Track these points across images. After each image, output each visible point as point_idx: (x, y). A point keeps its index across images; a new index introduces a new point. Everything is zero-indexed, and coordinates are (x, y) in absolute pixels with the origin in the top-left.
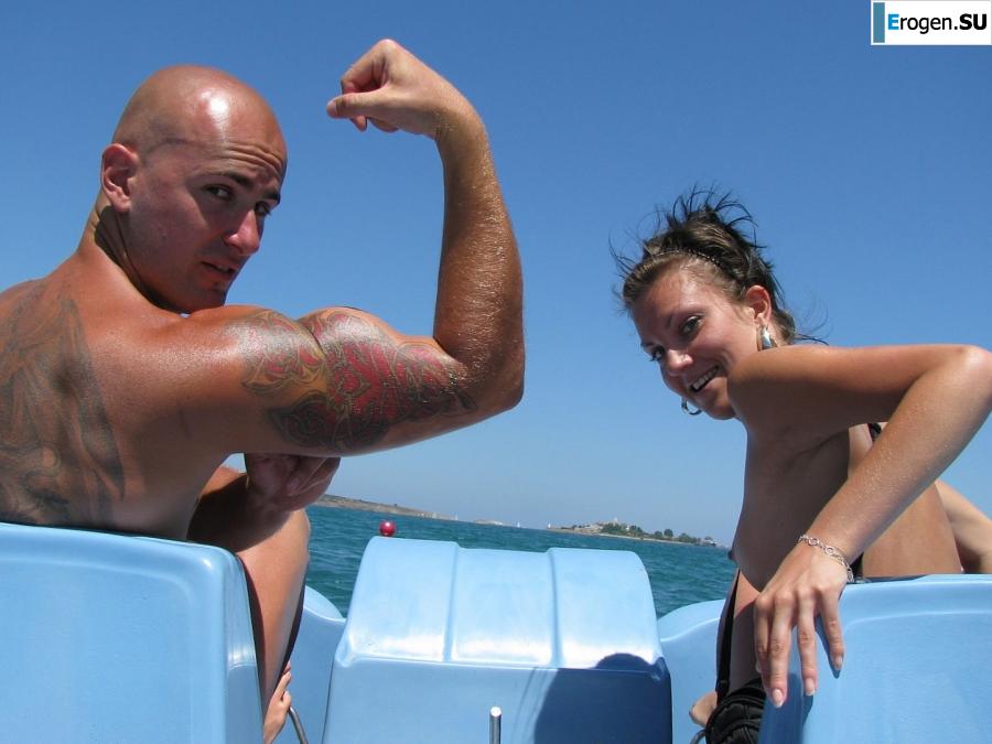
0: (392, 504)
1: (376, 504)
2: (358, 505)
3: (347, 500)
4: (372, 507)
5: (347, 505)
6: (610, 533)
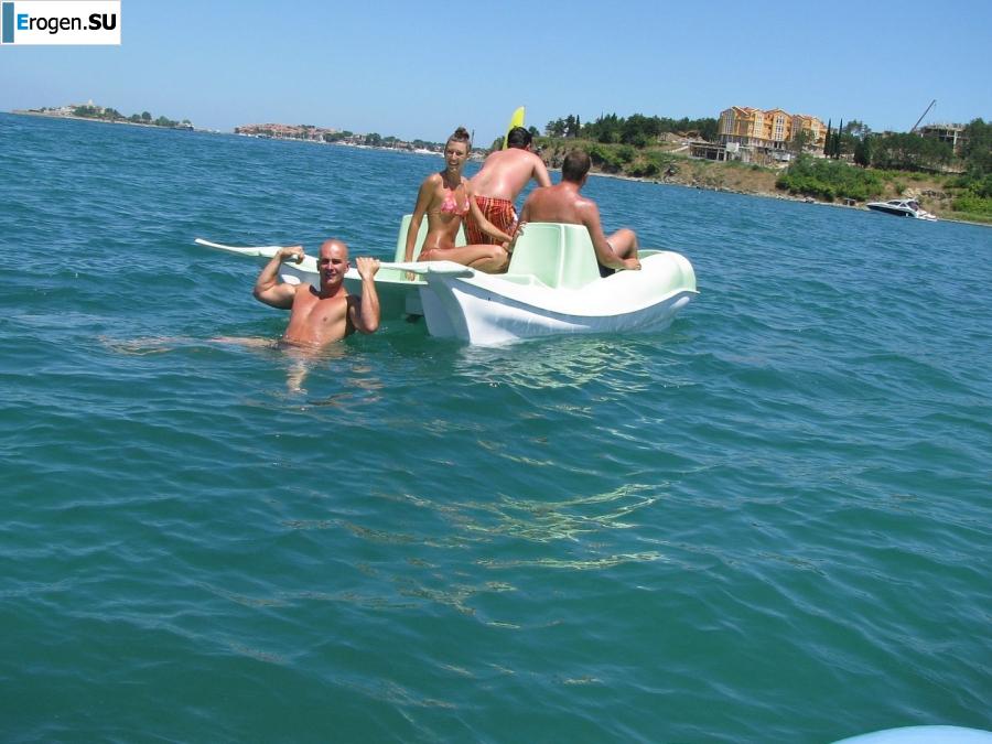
6: (82, 116)
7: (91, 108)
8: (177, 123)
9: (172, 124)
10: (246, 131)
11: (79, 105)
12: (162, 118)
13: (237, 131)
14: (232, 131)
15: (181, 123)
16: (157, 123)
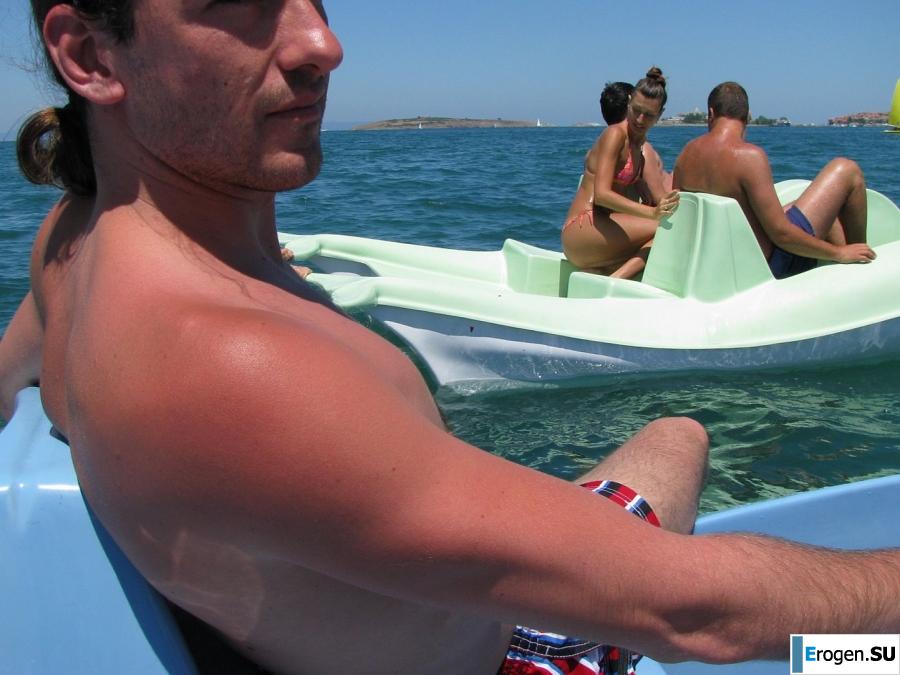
0: (496, 118)
1: (480, 121)
2: (464, 124)
3: (453, 120)
4: (477, 124)
5: (454, 124)
6: (690, 122)
7: (698, 115)
8: (775, 121)
9: (770, 122)
10: (839, 122)
11: (687, 113)
12: (761, 117)
13: (831, 122)
14: (826, 124)
15: (778, 121)
16: (757, 122)
